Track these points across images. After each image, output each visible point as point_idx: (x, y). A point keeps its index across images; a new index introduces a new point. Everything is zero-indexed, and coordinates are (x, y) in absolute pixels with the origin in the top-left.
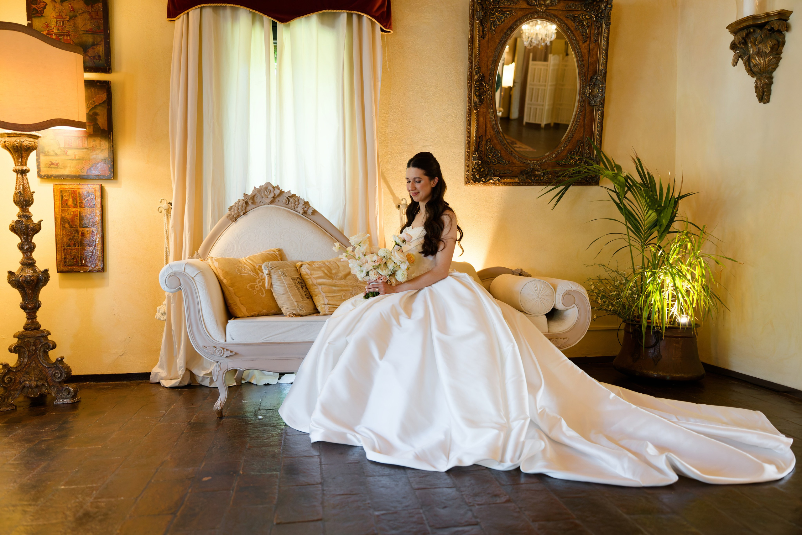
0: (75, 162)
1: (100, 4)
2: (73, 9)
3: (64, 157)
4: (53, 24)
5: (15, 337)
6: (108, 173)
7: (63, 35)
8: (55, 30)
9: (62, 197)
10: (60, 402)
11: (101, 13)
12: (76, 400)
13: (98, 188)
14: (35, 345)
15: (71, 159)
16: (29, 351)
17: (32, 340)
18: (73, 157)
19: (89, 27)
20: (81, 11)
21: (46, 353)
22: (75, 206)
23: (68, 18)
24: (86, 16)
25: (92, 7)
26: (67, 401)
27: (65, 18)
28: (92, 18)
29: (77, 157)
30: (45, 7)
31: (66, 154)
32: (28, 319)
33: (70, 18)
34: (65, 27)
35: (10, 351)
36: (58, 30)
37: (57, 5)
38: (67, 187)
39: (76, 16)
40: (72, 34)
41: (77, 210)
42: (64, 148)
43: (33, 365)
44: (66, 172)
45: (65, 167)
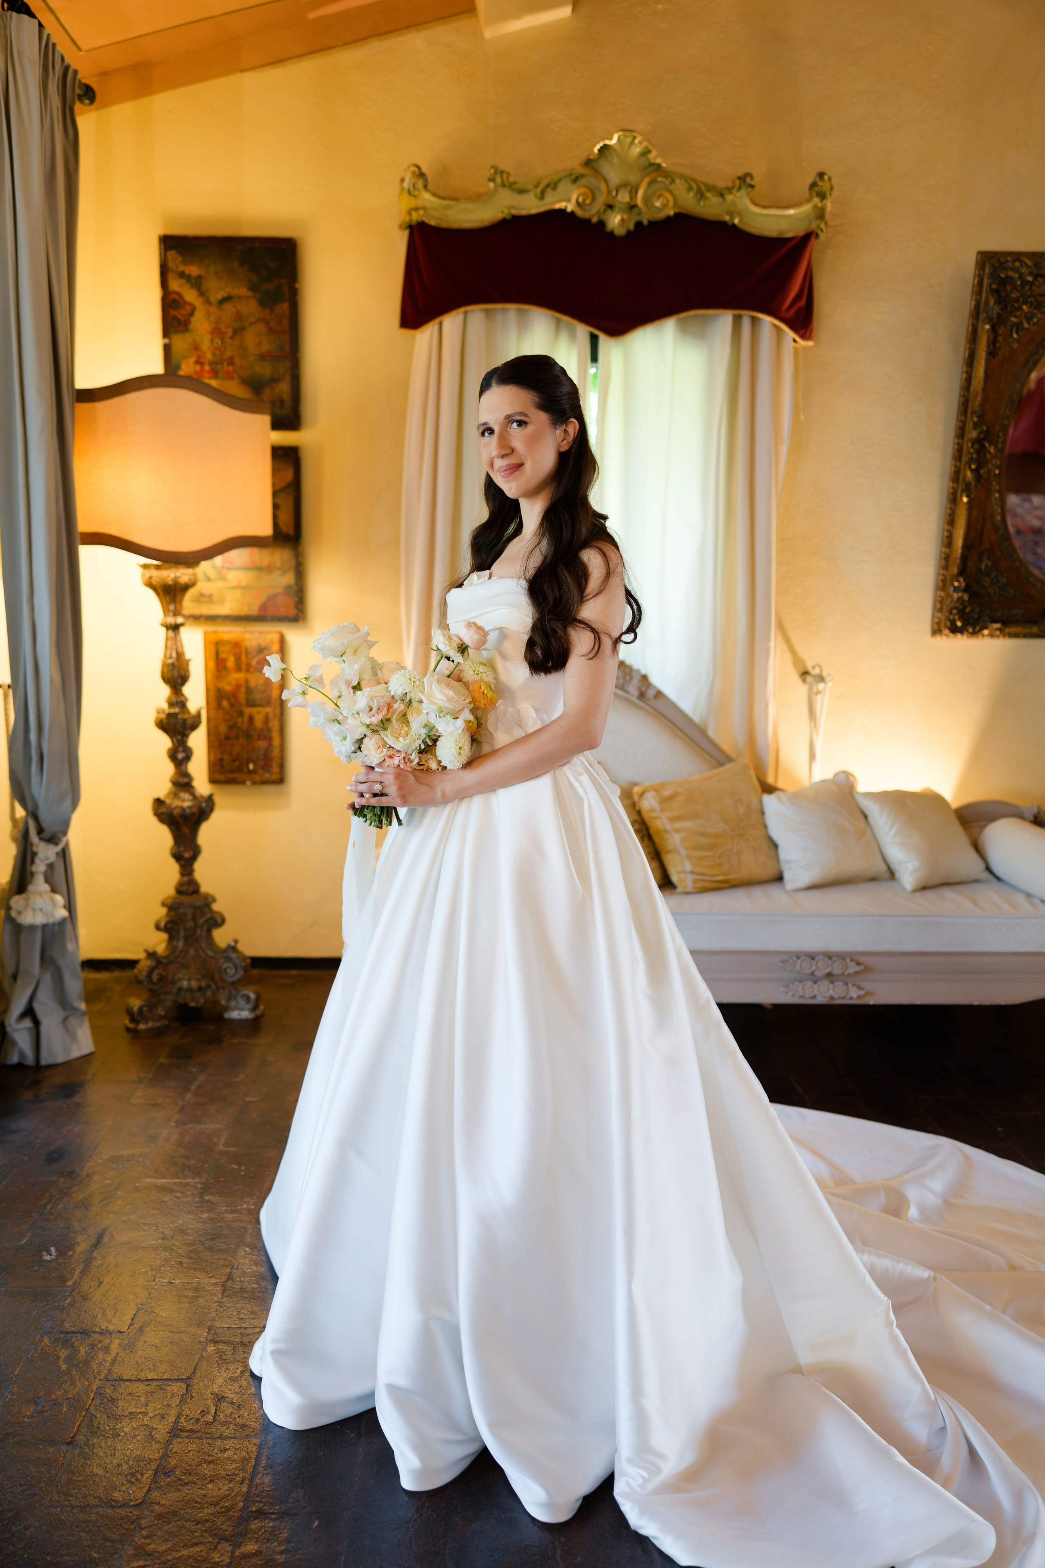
0: (238, 592)
1: (285, 306)
2: (239, 316)
3: (222, 584)
4: (205, 345)
5: (164, 904)
6: (293, 612)
7: (222, 363)
8: (209, 356)
9: (217, 653)
10: (235, 1015)
11: (286, 322)
12: (258, 1012)
13: (275, 637)
14: (194, 918)
15: (234, 588)
16: (186, 929)
17: (189, 912)
18: (234, 583)
19: (265, 347)
20: (252, 319)
21: (209, 931)
22: (238, 669)
23: (230, 332)
24: (261, 327)
25: (272, 311)
26: (246, 1014)
27: (224, 333)
28: (271, 331)
29: (243, 584)
30: (192, 314)
31: (224, 578)
32: (182, 875)
33: (235, 333)
34: (226, 349)
35: (158, 928)
36: (214, 355)
37: (213, 309)
38: (226, 637)
39: (243, 329)
40: (238, 361)
41: (240, 676)
42: (222, 568)
43: (192, 952)
44: (224, 610)
45: (222, 601)
